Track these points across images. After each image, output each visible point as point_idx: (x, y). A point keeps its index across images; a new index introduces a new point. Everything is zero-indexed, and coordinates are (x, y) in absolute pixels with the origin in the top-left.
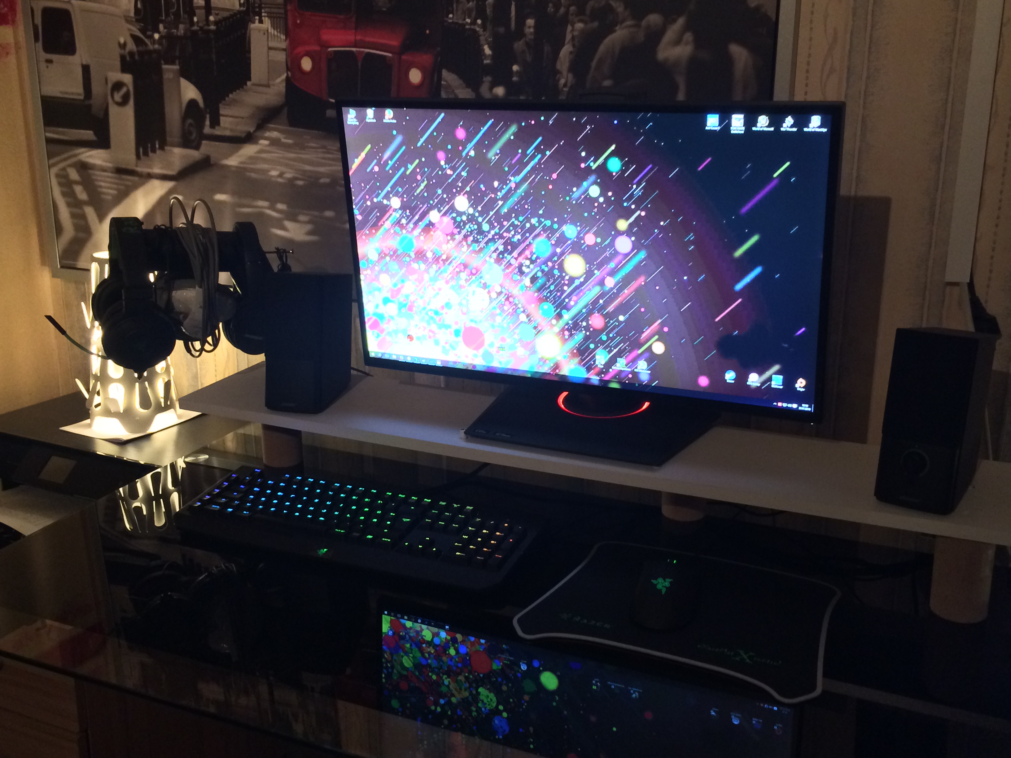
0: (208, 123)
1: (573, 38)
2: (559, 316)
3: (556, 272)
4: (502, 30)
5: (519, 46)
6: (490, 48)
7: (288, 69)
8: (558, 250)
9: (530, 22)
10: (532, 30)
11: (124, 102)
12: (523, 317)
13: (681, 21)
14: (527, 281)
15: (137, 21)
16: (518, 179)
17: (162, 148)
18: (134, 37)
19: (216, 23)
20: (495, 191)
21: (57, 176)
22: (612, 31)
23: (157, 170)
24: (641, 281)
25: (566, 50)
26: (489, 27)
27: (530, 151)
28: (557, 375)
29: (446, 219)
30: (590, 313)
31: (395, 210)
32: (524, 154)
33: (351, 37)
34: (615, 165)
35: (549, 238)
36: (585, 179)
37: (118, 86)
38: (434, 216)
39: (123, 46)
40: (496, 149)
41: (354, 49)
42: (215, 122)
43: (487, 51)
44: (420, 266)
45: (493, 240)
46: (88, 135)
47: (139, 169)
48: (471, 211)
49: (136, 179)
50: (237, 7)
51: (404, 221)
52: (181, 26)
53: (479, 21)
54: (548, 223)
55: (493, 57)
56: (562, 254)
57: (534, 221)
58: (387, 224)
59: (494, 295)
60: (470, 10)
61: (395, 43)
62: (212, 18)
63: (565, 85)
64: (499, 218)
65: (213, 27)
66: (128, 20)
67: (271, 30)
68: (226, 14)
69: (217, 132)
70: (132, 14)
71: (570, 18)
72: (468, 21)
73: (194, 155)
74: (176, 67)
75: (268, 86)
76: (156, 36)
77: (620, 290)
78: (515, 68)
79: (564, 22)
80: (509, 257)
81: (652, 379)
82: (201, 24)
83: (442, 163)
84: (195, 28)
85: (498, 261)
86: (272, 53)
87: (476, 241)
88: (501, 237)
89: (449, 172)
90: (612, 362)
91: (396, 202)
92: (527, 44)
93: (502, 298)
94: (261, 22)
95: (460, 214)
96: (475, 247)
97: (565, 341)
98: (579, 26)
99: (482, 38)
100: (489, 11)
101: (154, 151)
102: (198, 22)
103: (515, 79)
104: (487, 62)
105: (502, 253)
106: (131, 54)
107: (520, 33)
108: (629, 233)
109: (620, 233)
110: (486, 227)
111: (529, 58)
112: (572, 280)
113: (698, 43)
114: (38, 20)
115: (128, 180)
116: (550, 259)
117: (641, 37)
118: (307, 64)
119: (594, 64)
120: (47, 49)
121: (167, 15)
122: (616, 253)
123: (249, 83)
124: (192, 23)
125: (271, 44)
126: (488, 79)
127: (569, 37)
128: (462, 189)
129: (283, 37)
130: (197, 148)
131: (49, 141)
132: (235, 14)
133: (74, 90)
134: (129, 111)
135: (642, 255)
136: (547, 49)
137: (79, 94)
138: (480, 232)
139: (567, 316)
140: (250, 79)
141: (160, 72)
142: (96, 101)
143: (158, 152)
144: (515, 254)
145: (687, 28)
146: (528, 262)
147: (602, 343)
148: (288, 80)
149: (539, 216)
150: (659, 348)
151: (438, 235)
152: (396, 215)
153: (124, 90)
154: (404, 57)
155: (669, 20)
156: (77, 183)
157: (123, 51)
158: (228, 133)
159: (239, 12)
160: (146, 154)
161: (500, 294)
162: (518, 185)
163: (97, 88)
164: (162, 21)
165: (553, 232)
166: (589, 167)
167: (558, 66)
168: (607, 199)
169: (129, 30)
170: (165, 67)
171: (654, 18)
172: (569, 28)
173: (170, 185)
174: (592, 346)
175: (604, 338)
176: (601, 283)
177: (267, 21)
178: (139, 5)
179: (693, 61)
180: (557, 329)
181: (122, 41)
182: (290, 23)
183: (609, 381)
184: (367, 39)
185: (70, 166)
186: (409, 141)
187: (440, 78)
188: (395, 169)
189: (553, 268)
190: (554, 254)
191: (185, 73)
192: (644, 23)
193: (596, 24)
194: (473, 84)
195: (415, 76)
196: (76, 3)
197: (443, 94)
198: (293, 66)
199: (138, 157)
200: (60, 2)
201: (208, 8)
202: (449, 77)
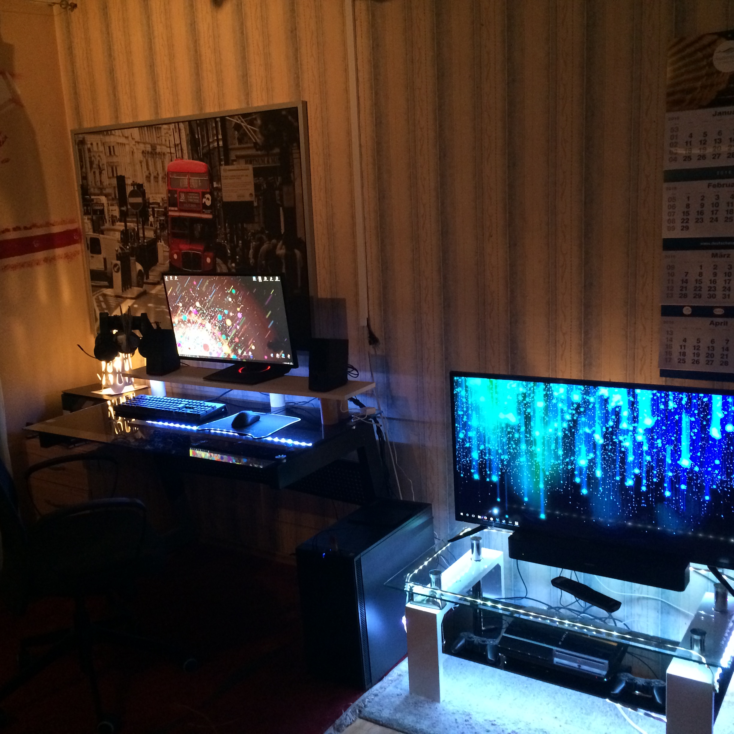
0: (145, 278)
1: (253, 247)
2: (227, 339)
3: (224, 325)
4: (232, 244)
5: (238, 249)
7: (170, 258)
8: (224, 318)
9: (240, 242)
10: (241, 245)
11: (117, 272)
12: (218, 340)
13: (281, 242)
14: (217, 328)
15: (122, 242)
16: (211, 296)
17: (131, 288)
18: (121, 248)
19: (147, 242)
20: (206, 300)
21: (96, 299)
23: (129, 296)
24: (246, 327)
25: (251, 251)
27: (213, 288)
28: (229, 358)
29: (194, 309)
30: (235, 337)
31: (181, 307)
32: (211, 289)
33: (188, 247)
34: (234, 291)
35: (221, 314)
36: (227, 296)
37: (116, 265)
38: (191, 308)
39: (117, 251)
40: (204, 288)
41: (190, 251)
42: (148, 278)
43: (229, 251)
44: (189, 325)
45: (207, 316)
46: (106, 283)
47: (123, 296)
48: (200, 307)
49: (122, 299)
50: (153, 237)
51: (183, 310)
52: (136, 244)
54: (220, 309)
55: (231, 253)
56: (225, 319)
57: (217, 309)
58: (179, 312)
59: (210, 333)
61: (201, 249)
62: (145, 241)
64: (208, 309)
65: (146, 244)
66: (119, 242)
67: (164, 245)
68: (150, 239)
69: (148, 281)
70: (120, 239)
72: (223, 241)
73: (141, 290)
74: (134, 258)
75: (164, 264)
76: (128, 247)
77: (241, 329)
78: (237, 257)
79: (250, 242)
80: (212, 321)
81: (253, 358)
82: (142, 243)
83: (191, 292)
84: (140, 244)
85: (209, 322)
86: (164, 253)
87: (203, 316)
88: (209, 314)
89: (193, 295)
90: (242, 353)
91: (181, 305)
93: (212, 334)
94: (161, 242)
95: (198, 308)
96: (203, 318)
97: (230, 347)
98: (254, 243)
99: (227, 247)
100: (228, 238)
101: (128, 289)
103: (237, 261)
104: (229, 255)
105: (210, 319)
106: (120, 253)
107: (237, 246)
108: (240, 312)
109: (238, 312)
110: (205, 312)
112: (229, 327)
114: (89, 242)
115: (119, 300)
116: (222, 321)
118: (175, 257)
119: (259, 256)
120: (92, 252)
121: (131, 240)
122: (238, 318)
123: (158, 263)
124: (139, 243)
125: (164, 250)
127: (251, 247)
128: (198, 299)
129: (168, 247)
130: (142, 287)
131: (93, 286)
132: (153, 239)
133: (101, 267)
134: (119, 274)
135: (245, 319)
137: (102, 268)
138: (203, 313)
139: (229, 339)
140: (158, 262)
141: (129, 260)
142: (108, 270)
143: (130, 289)
144: (213, 320)
145: (283, 244)
146: (217, 322)
147: (239, 347)
148: (170, 262)
149: (218, 308)
150: (253, 347)
151: (193, 314)
152: (181, 309)
153: (118, 267)
154: (205, 253)
155: (278, 242)
156: (102, 301)
157: (117, 253)
158: (152, 281)
160: (125, 290)
161: (211, 333)
162: (211, 298)
163: (108, 266)
164: (129, 242)
165: (222, 312)
166: (228, 292)
168: (233, 301)
169: (119, 245)
170: (131, 258)
171: (274, 241)
173: (134, 301)
174: (237, 348)
175: (239, 345)
176: (236, 327)
177: (162, 241)
178: (122, 236)
180: (227, 343)
181: (117, 249)
182: (170, 242)
183: (243, 359)
184: (194, 248)
185: (100, 295)
186: (182, 286)
187: (216, 261)
188: (179, 294)
189: (223, 324)
190: (223, 319)
191: (137, 260)
194: (225, 263)
195: (208, 260)
196: (101, 236)
197: (217, 266)
198: (171, 257)
199: (123, 291)
200: (96, 235)
201: (144, 237)
202: (218, 260)
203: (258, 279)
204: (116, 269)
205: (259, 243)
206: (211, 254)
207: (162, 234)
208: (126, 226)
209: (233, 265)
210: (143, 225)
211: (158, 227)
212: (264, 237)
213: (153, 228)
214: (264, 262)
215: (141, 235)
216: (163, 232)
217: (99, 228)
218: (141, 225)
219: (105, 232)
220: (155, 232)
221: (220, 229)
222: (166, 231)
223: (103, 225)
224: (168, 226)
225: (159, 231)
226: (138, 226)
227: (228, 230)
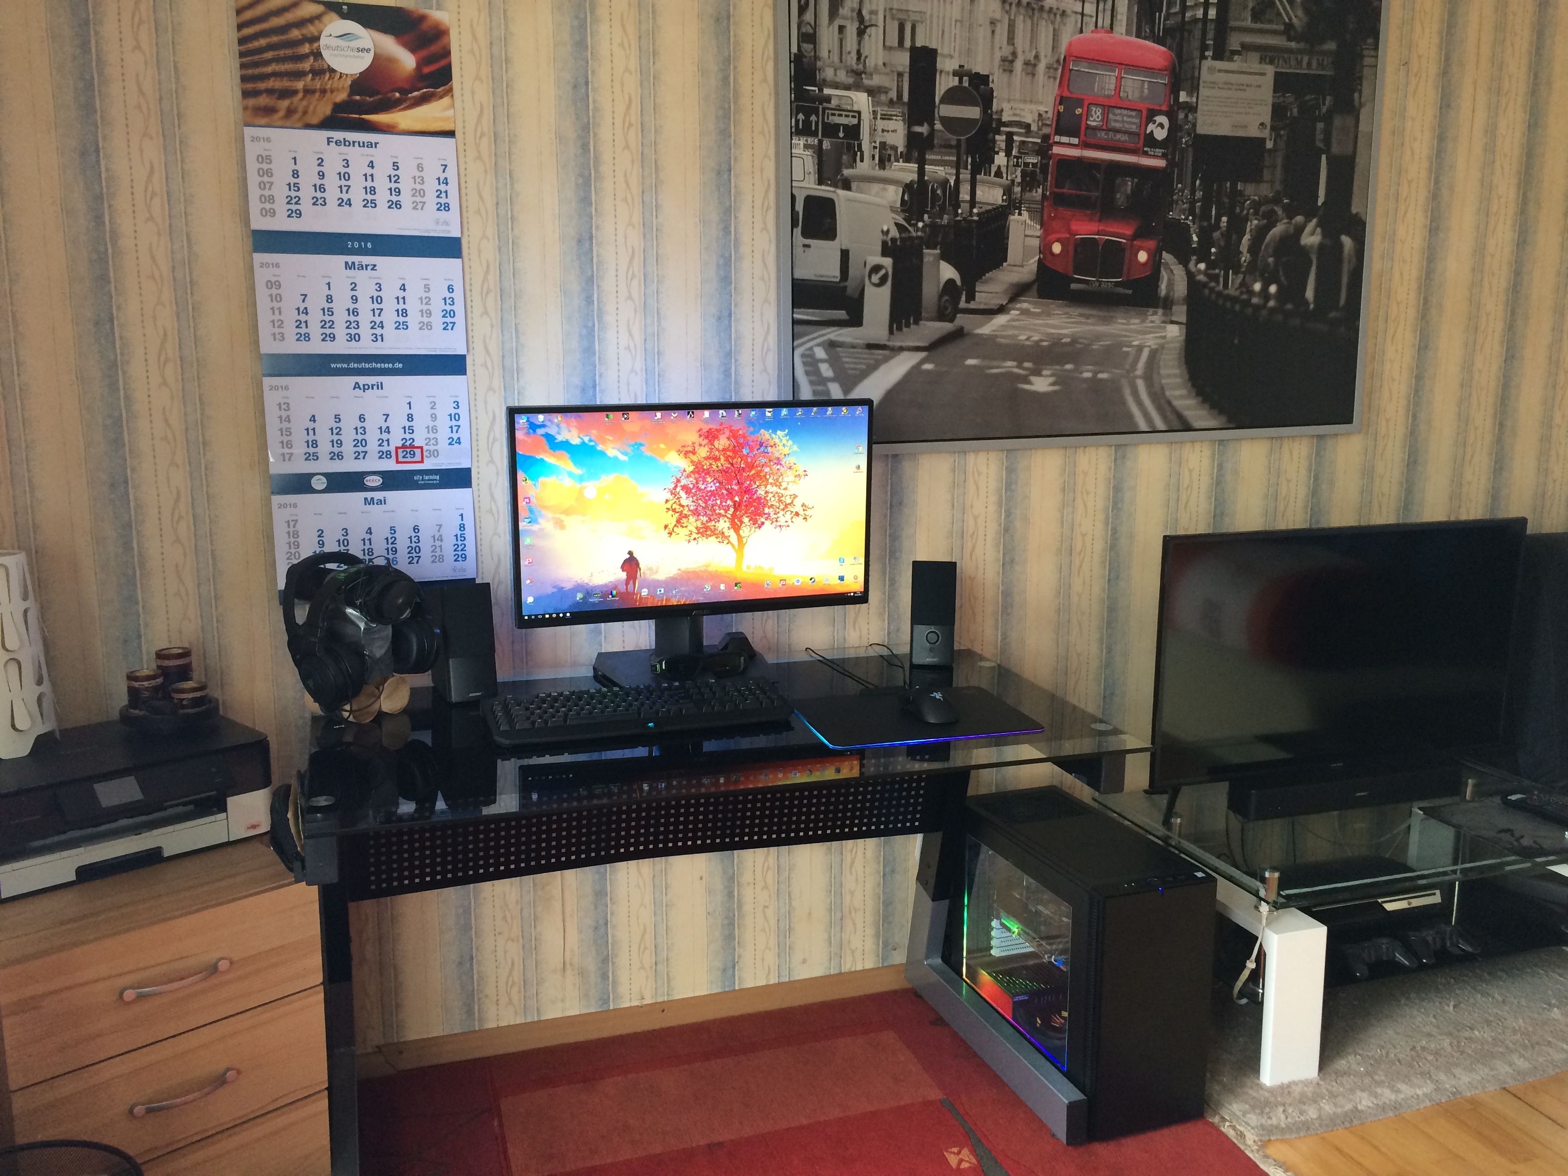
0: (963, 298)
1: (1251, 230)
4: (1205, 224)
5: (1216, 235)
6: (1197, 236)
7: (1040, 252)
9: (1224, 219)
13: (1315, 221)
15: (902, 211)
17: (916, 322)
18: (897, 224)
19: (978, 214)
21: (803, 355)
22: (1275, 226)
23: (910, 344)
25: (1247, 238)
26: (1197, 221)
33: (1094, 227)
39: (887, 233)
41: (1096, 237)
42: (971, 297)
43: (1195, 238)
46: (842, 314)
47: (890, 344)
49: (886, 352)
50: (1000, 202)
52: (946, 217)
53: (1190, 218)
55: (1199, 242)
60: (1185, 210)
61: (1129, 232)
62: (975, 211)
63: (1245, 261)
65: (976, 218)
66: (893, 209)
67: (1028, 221)
68: (990, 207)
69: (972, 305)
70: (898, 205)
71: (1250, 217)
72: (1183, 217)
73: (946, 327)
74: (937, 252)
75: (1022, 266)
76: (920, 225)
78: (1213, 250)
79: (1246, 219)
82: (964, 216)
84: (959, 218)
86: (1027, 239)
92: (1222, 234)
94: (1020, 214)
98: (1255, 222)
99: (1192, 230)
100: (1197, 211)
101: (908, 325)
102: (962, 213)
103: (1213, 258)
104: (1194, 245)
106: (893, 240)
107: (1217, 226)
111: (1222, 244)
113: (1324, 235)
114: (800, 207)
115: (877, 354)
117: (1291, 230)
118: (1057, 248)
119: (1263, 248)
120: (805, 234)
121: (933, 207)
123: (1004, 264)
124: (957, 215)
125: (1027, 233)
126: (1194, 258)
127: (1248, 229)
129: (1038, 227)
130: (952, 320)
131: (796, 322)
132: (997, 208)
133: (829, 273)
134: (886, 291)
136: (1234, 237)
140: (1006, 261)
141: (920, 257)
142: (851, 284)
143: (912, 326)
145: (1319, 225)
148: (1039, 261)
153: (883, 272)
154: (1135, 242)
155: (1308, 221)
156: (822, 361)
157: (885, 238)
158: (982, 307)
159: (1001, 206)
160: (899, 329)
163: (853, 272)
164: (927, 212)
167: (1241, 249)
169: (893, 218)
170: (925, 252)
171: (1299, 219)
172: (1249, 223)
173: (922, 355)
177: (1025, 214)
178: (906, 198)
179: (1321, 247)
181: (885, 229)
182: (1046, 215)
184: (1107, 229)
185: (818, 345)
187: (1161, 258)
191: (944, 257)
192: (1293, 221)
193: (1265, 221)
194: (1184, 261)
195: (1142, 257)
196: (841, 192)
197: (1162, 269)
198: (1045, 249)
199: (891, 332)
200: (825, 191)
201: (973, 202)
202: (1167, 257)
204: (875, 278)
206: (1152, 244)
207: (1028, 195)
208: (921, 172)
210: (974, 173)
211: (1019, 180)
212: (1279, 211)
214: (1271, 260)
215: (965, 196)
216: (1030, 191)
217: (839, 171)
218: (969, 172)
219: (854, 185)
220: (1008, 191)
221: (1182, 190)
222: (1040, 190)
223: (852, 164)
224: (1046, 180)
225: (1017, 189)
226: (958, 175)
227: (1199, 194)
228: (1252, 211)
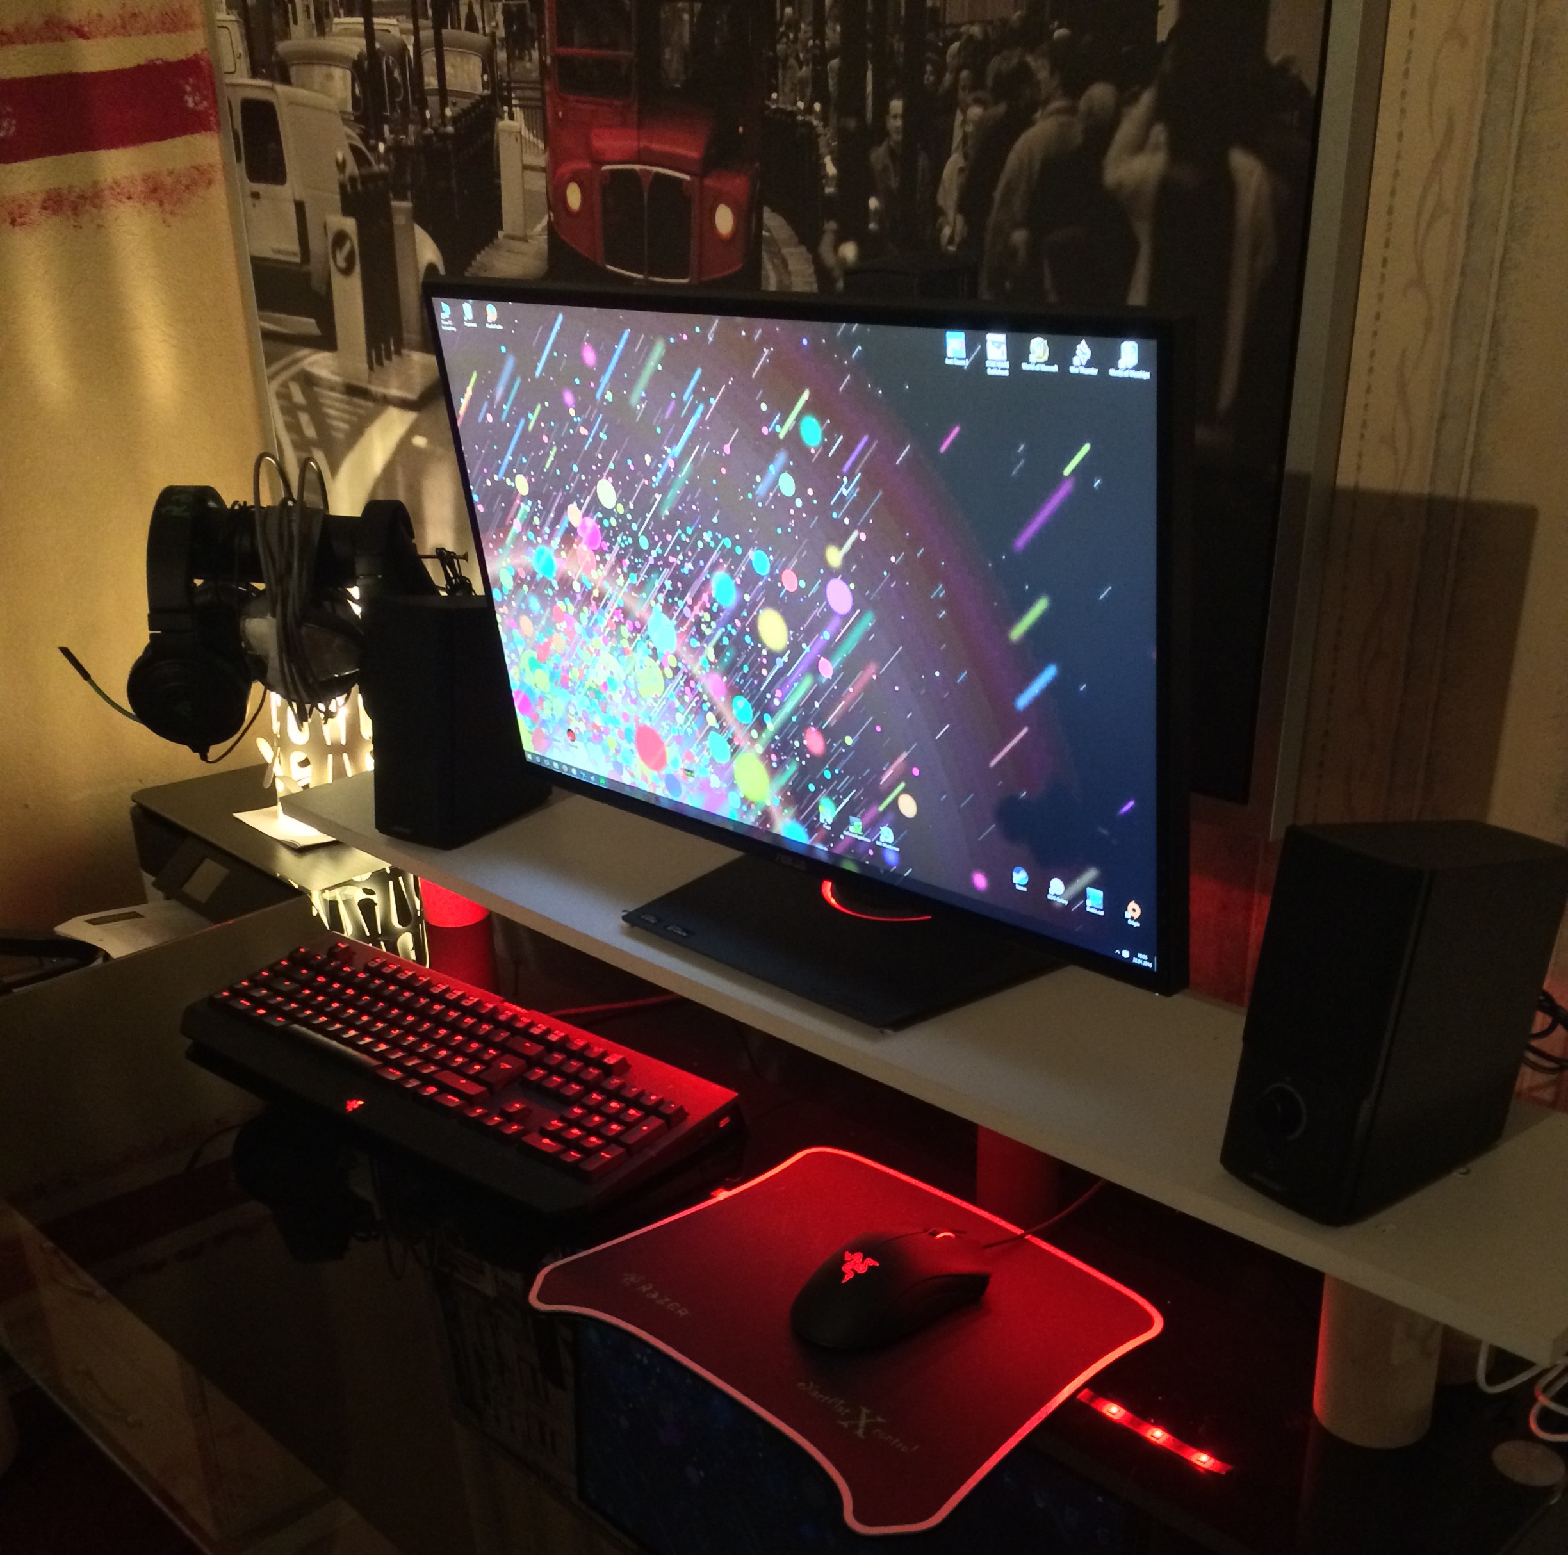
2: (760, 725)
3: (748, 639)
4: (852, 124)
7: (550, 208)
8: (747, 597)
9: (896, 105)
10: (899, 123)
12: (711, 719)
14: (710, 653)
15: (358, 120)
16: (677, 450)
17: (398, 352)
18: (355, 150)
19: (455, 120)
20: (651, 472)
21: (279, 395)
22: (1029, 123)
23: (394, 392)
24: (871, 673)
25: (954, 162)
27: (687, 396)
28: (768, 833)
29: (590, 522)
30: (803, 725)
31: (523, 499)
32: (680, 403)
33: (632, 144)
34: (812, 432)
35: (731, 572)
36: (770, 459)
37: (340, 238)
38: (574, 514)
39: (341, 166)
40: (639, 391)
41: (637, 167)
43: (831, 169)
44: (565, 606)
45: (654, 568)
46: (308, 325)
47: (372, 388)
48: (620, 509)
49: (370, 404)
50: (480, 90)
51: (536, 521)
52: (411, 128)
53: (817, 106)
54: (728, 543)
56: (754, 604)
57: (707, 536)
58: (517, 527)
59: (669, 673)
60: (802, 83)
61: (694, 155)
62: (448, 112)
63: (951, 240)
64: (661, 527)
65: (450, 129)
66: (345, 118)
67: (525, 133)
68: (466, 103)
70: (350, 109)
71: (961, 94)
72: (801, 105)
74: (407, 204)
75: (524, 239)
76: (381, 147)
77: (843, 685)
78: (873, 203)
79: (951, 104)
80: (681, 603)
81: (903, 865)
82: (435, 124)
83: (572, 412)
84: (429, 131)
85: (668, 608)
86: (529, 173)
87: (633, 568)
88: (667, 565)
89: (583, 431)
90: (841, 822)
91: (522, 485)
92: (892, 153)
93: (680, 680)
94: (512, 117)
95: (608, 513)
96: (633, 579)
97: (773, 772)
98: (975, 111)
99: (822, 142)
101: (389, 355)
102: (431, 119)
104: (829, 190)
105: (670, 594)
106: (352, 180)
108: (844, 573)
109: (831, 573)
110: (644, 543)
111: (894, 184)
112: (773, 656)
114: (238, 123)
115: (361, 407)
116: (736, 613)
117: (1077, 135)
118: (574, 197)
119: (997, 195)
120: (255, 174)
121: (393, 109)
122: (830, 612)
123: (500, 234)
124: (424, 123)
125: (527, 160)
126: (831, 226)
128: (605, 463)
129: (541, 145)
131: (267, 335)
132: (478, 103)
133: (284, 246)
134: (356, 281)
135: (868, 621)
136: (923, 161)
137: (294, 254)
138: (639, 552)
139: (772, 725)
140: (501, 228)
141: (389, 214)
142: (314, 266)
143: (396, 358)
144: (688, 599)
145: (1158, 113)
146: (707, 617)
147: (827, 783)
148: (551, 229)
149: (715, 528)
150: (908, 807)
151: (582, 548)
152: (525, 508)
154: (708, 182)
156: (302, 409)
157: (342, 176)
159: (483, 98)
160: (380, 362)
161: (676, 670)
162: (679, 462)
163: (317, 244)
164: (387, 120)
165: (738, 559)
166: (774, 434)
167: (940, 201)
168: (807, 500)
169: (348, 137)
170: (395, 204)
171: (1100, 93)
172: (959, 117)
173: (410, 417)
174: (812, 787)
175: (828, 775)
176: (814, 669)
177: (518, 113)
178: (357, 91)
179: (1166, 187)
180: (760, 749)
181: (340, 158)
182: (549, 115)
183: (841, 858)
184: (656, 147)
185: (293, 379)
186: (525, 368)
187: (760, 225)
188: (514, 420)
189: (742, 632)
190: (741, 605)
191: (421, 217)
192: (1083, 104)
194: (809, 238)
195: (724, 220)
196: (280, 88)
197: (765, 256)
198: (556, 200)
199: (371, 368)
200: (258, 88)
201: (443, 92)
202: (773, 222)
203: (982, 357)
204: (341, 258)
205: (1002, 108)
206: (738, 184)
207: (518, 67)
208: (369, 33)
209: (849, 251)
210: (438, 26)
211: (501, 33)
212: (1040, 68)
213: (479, 38)
214: (1019, 236)
215: (431, 81)
216: (521, 58)
217: (271, 48)
218: (429, 23)
219: (293, 71)
220: (489, 64)
221: (794, 25)
222: (535, 54)
223: (286, 32)
224: (542, 29)
225: (502, 56)
226: (416, 31)
227: (834, 32)
228: (965, 74)
